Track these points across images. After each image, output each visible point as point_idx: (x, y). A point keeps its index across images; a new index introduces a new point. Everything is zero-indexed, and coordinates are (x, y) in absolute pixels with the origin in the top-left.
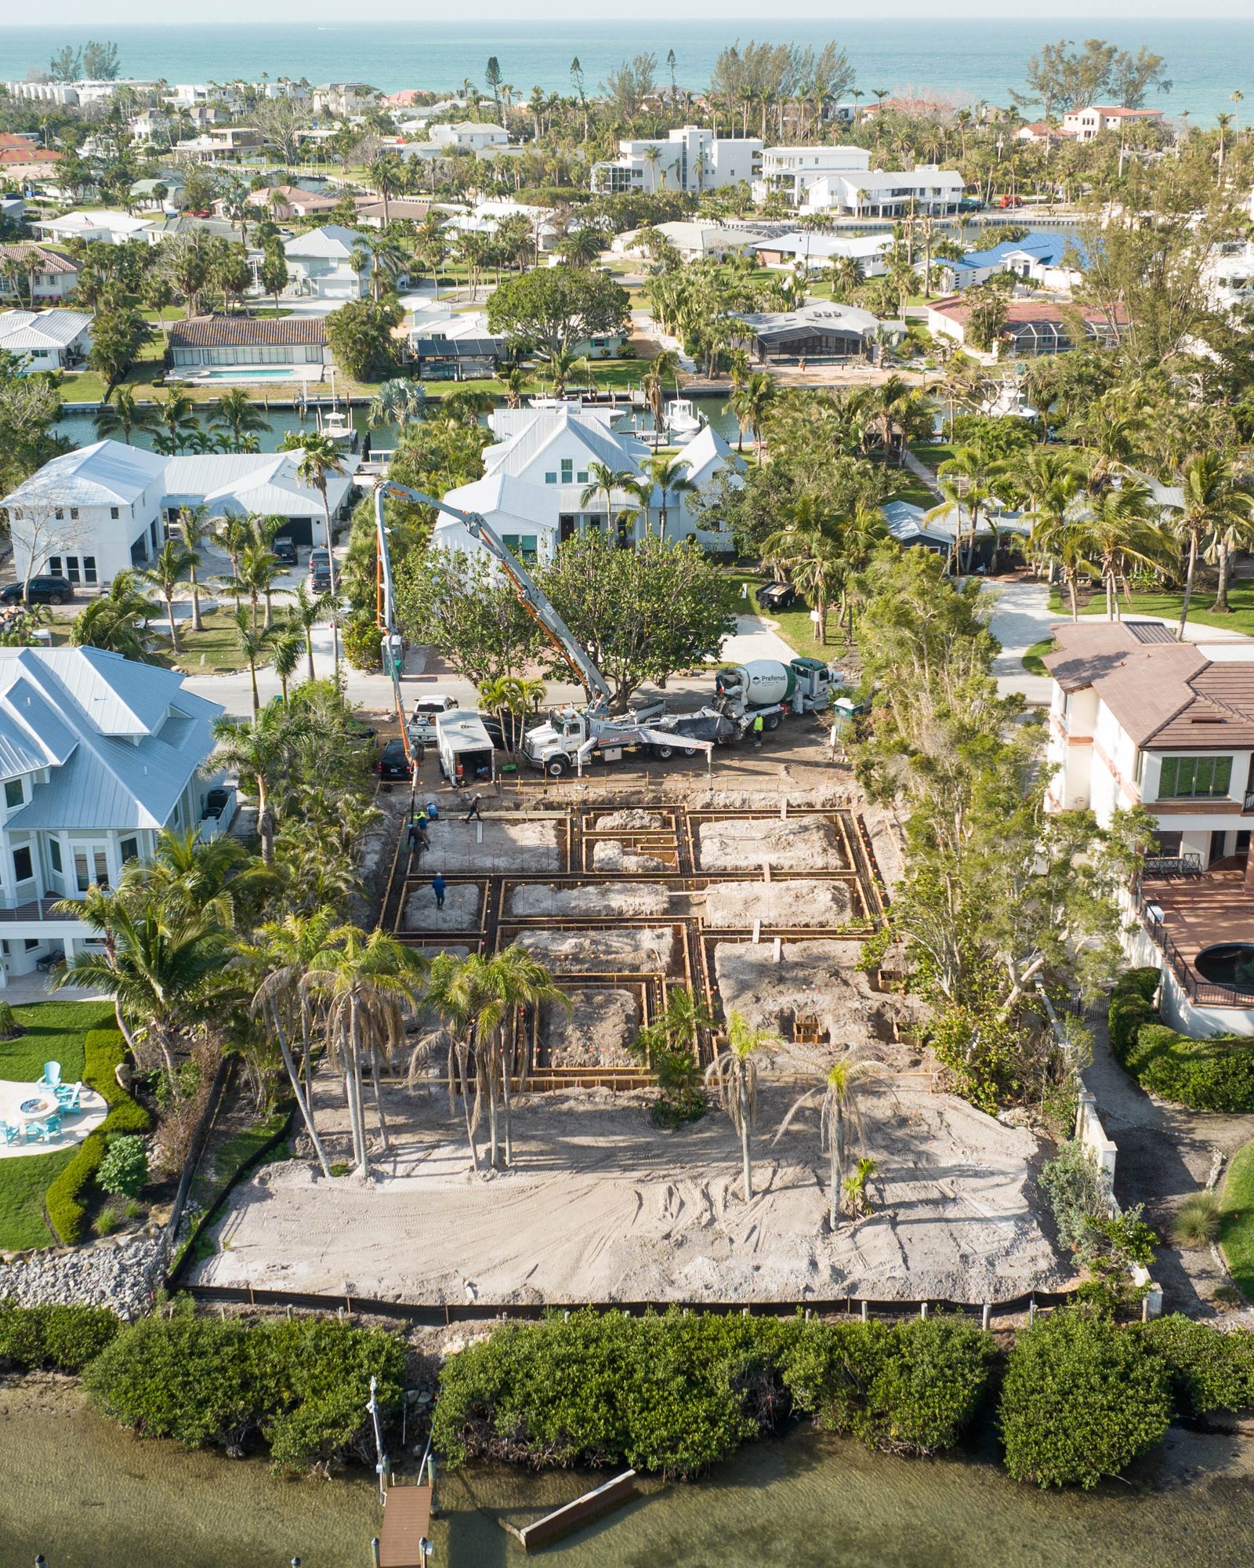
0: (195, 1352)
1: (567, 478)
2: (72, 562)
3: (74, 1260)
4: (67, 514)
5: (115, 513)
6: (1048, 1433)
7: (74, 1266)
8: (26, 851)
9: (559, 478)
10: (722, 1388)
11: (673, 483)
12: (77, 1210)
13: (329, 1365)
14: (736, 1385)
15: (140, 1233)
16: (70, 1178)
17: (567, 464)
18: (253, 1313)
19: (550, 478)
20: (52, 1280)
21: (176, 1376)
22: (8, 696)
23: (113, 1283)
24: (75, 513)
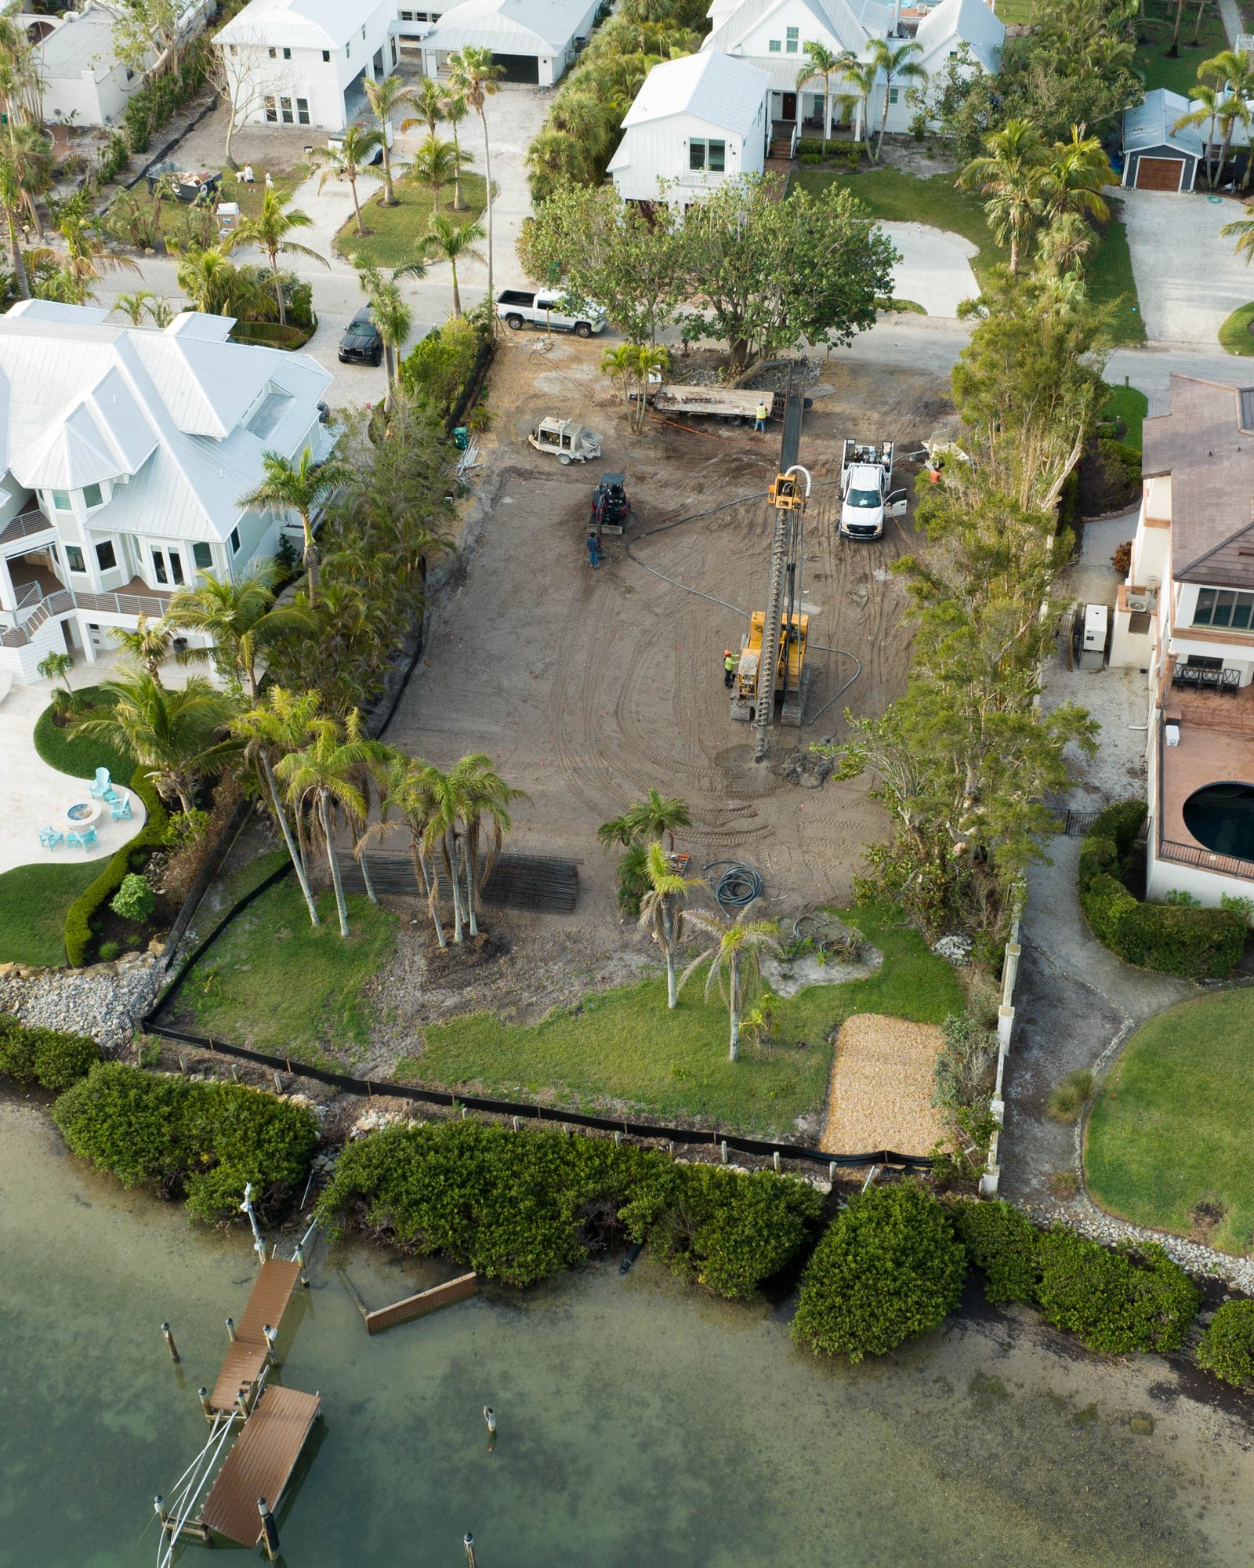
0: (139, 1106)
1: (792, 47)
2: (286, 102)
3: (78, 982)
4: (280, 54)
5: (326, 56)
6: (832, 1307)
7: (76, 987)
8: (108, 546)
9: (784, 46)
10: (565, 1214)
11: (898, 68)
12: (87, 934)
13: (245, 1138)
14: (577, 1211)
15: (139, 963)
16: (93, 892)
17: (793, 32)
18: (209, 1060)
19: (774, 46)
20: (56, 998)
21: (121, 1125)
22: (94, 393)
23: (104, 1010)
24: (287, 53)
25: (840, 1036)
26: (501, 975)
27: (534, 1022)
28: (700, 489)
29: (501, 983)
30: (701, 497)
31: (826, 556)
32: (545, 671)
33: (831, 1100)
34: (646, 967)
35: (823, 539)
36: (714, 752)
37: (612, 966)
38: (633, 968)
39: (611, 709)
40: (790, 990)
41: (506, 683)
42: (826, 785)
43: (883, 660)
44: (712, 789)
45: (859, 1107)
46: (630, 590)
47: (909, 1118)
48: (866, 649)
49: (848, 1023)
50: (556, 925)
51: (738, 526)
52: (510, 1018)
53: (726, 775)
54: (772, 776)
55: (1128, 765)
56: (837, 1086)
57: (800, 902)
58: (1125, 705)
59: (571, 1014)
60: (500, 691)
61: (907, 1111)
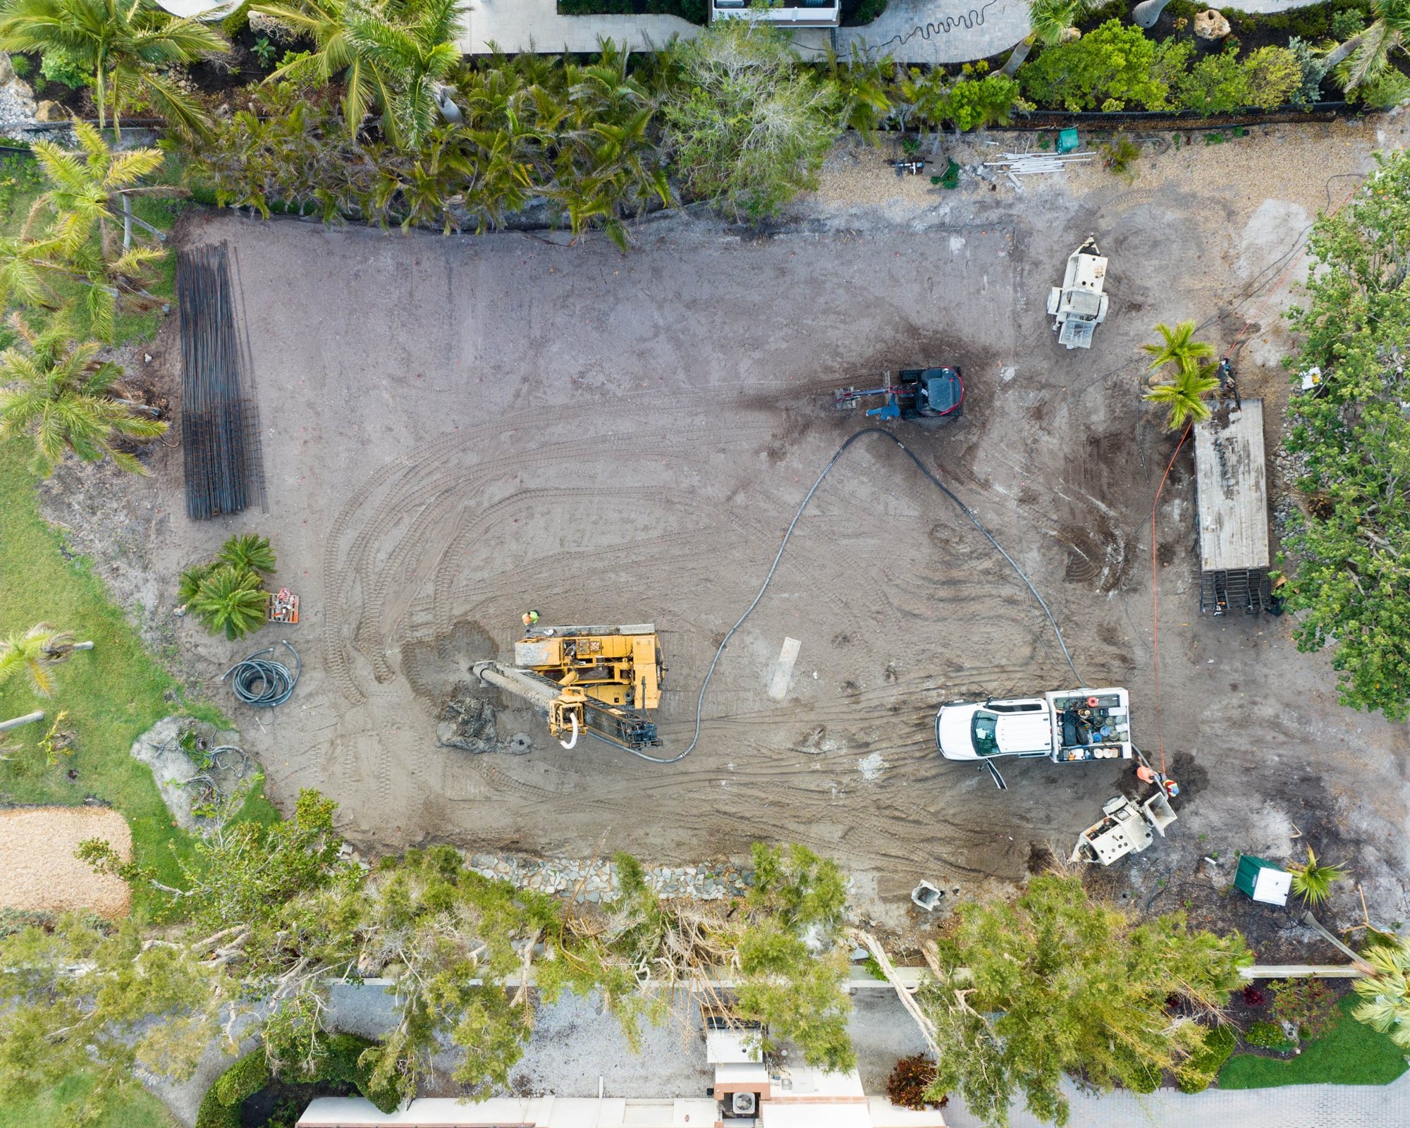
25: (95, 809)
26: (100, 467)
27: (48, 515)
28: (1028, 498)
29: (90, 469)
30: (1012, 504)
31: (900, 690)
32: (590, 388)
33: (17, 811)
34: (143, 608)
35: (941, 680)
36: (478, 617)
37: (136, 574)
38: (137, 596)
39: (532, 484)
40: (142, 752)
41: (555, 348)
42: (445, 750)
43: (690, 786)
44: (414, 627)
45: (13, 837)
46: (775, 455)
47: (12, 883)
48: (712, 763)
49: (112, 814)
50: (175, 505)
51: (949, 565)
52: (48, 491)
53: (440, 638)
54: (449, 689)
55: (535, 1077)
56: (35, 814)
57: (260, 748)
58: (643, 1072)
59: (63, 548)
60: (538, 345)
61: (20, 880)
